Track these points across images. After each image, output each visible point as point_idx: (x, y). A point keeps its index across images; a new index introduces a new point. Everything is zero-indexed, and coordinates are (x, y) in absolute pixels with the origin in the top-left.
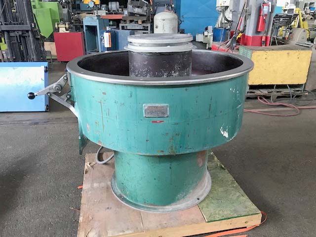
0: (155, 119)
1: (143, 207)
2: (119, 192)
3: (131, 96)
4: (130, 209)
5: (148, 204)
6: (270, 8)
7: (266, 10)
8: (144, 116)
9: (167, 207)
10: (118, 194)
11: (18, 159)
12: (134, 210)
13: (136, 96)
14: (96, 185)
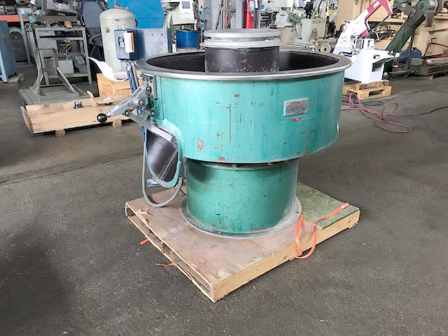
0: (294, 117)
1: (250, 234)
2: (211, 228)
3: (272, 94)
4: (238, 240)
5: (256, 230)
6: (257, 3)
7: (252, 6)
8: (284, 114)
9: (275, 227)
10: (211, 230)
11: (10, 236)
12: (243, 240)
13: (278, 92)
14: (173, 230)
